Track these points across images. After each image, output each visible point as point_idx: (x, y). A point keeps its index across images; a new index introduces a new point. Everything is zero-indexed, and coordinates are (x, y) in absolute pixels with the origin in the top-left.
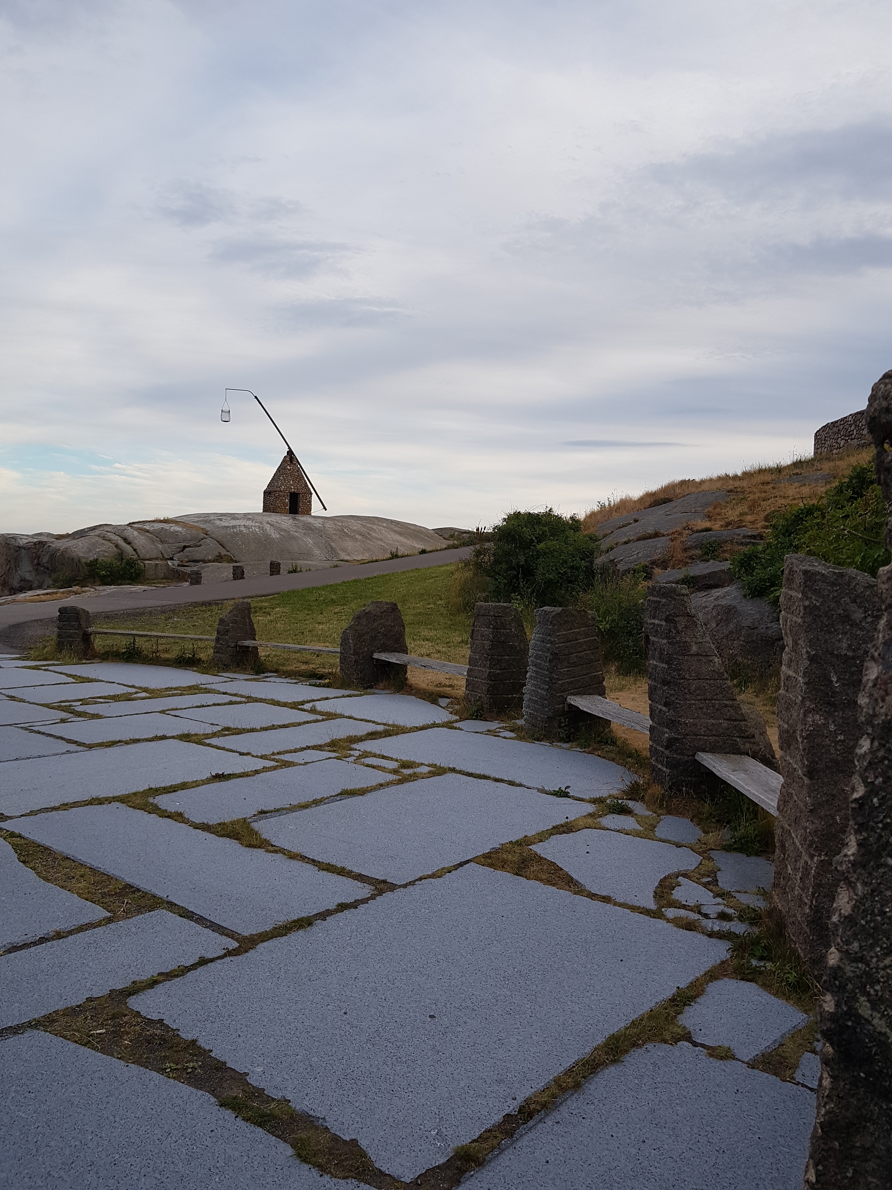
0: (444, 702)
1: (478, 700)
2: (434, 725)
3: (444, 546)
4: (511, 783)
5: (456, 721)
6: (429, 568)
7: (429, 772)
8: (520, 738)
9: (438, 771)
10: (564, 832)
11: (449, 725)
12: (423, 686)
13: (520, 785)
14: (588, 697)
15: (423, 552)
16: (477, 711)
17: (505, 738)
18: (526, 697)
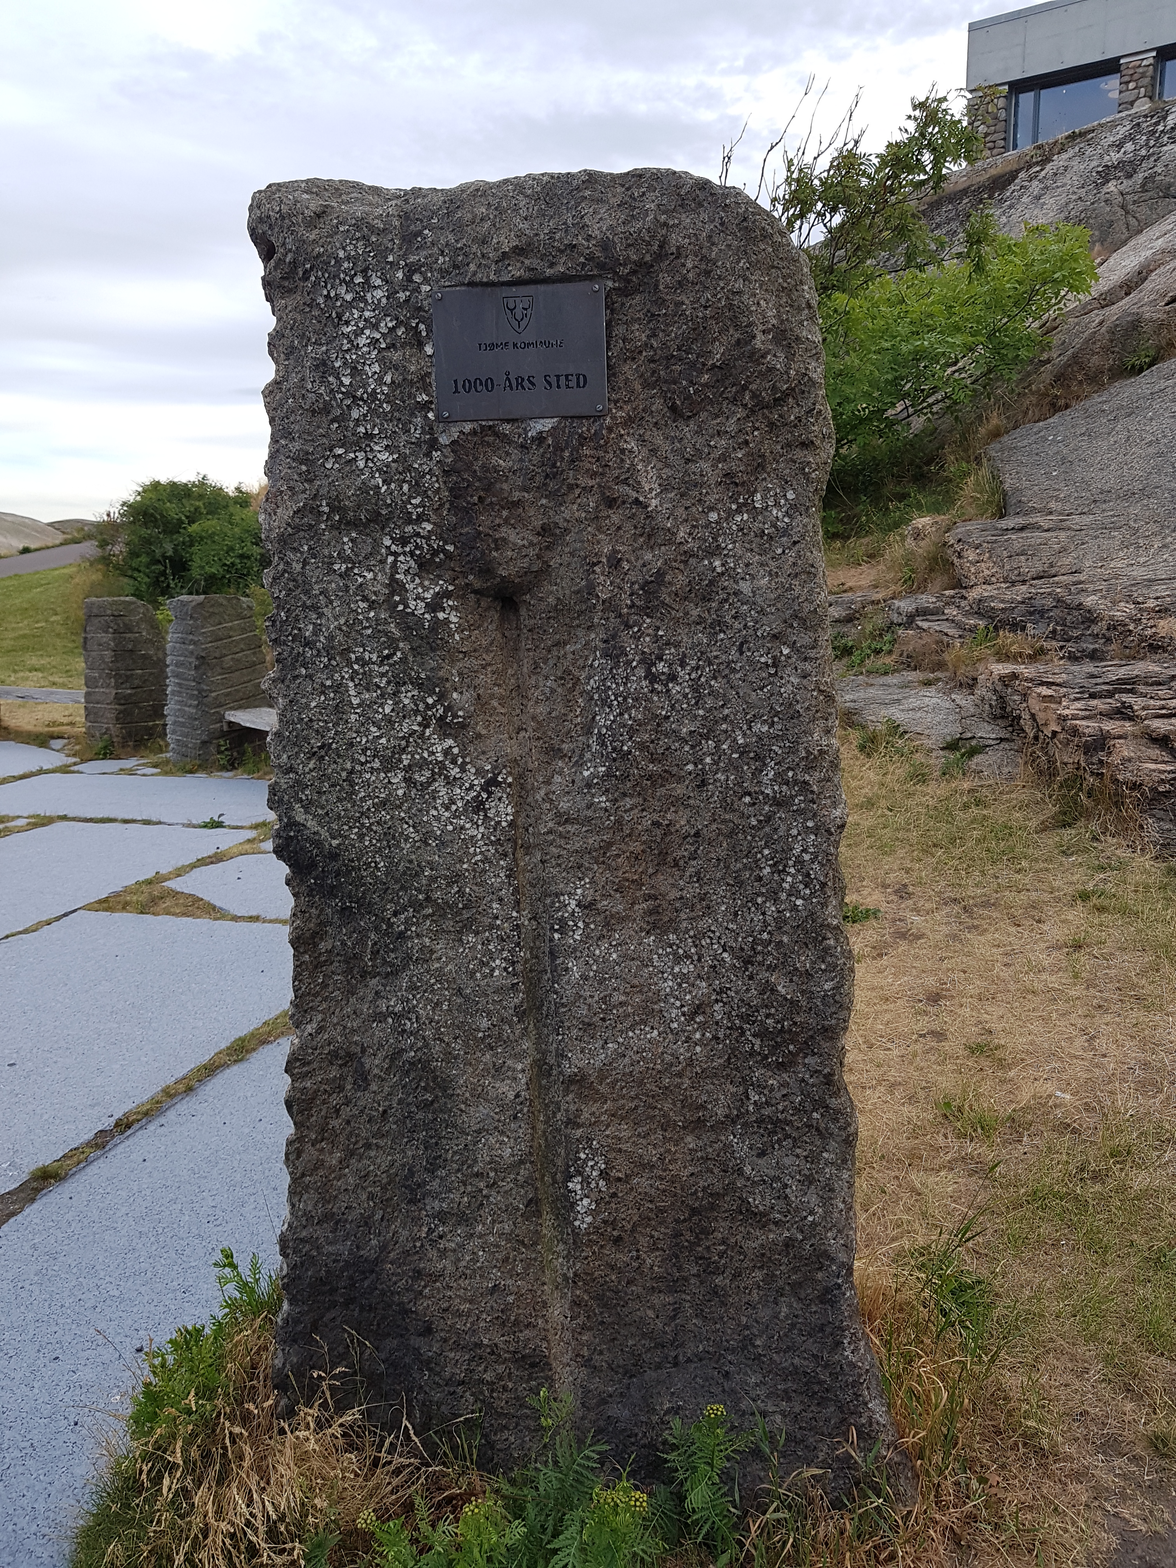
0: (57, 744)
1: (105, 733)
2: (41, 772)
3: (57, 542)
4: (147, 822)
5: (75, 764)
6: (37, 573)
7: (28, 824)
8: (166, 773)
9: (41, 822)
10: (212, 863)
11: (64, 770)
12: (30, 728)
13: (160, 823)
14: (253, 710)
15: (26, 550)
16: (105, 747)
17: (144, 775)
18: (169, 720)
